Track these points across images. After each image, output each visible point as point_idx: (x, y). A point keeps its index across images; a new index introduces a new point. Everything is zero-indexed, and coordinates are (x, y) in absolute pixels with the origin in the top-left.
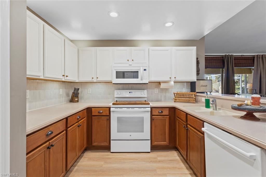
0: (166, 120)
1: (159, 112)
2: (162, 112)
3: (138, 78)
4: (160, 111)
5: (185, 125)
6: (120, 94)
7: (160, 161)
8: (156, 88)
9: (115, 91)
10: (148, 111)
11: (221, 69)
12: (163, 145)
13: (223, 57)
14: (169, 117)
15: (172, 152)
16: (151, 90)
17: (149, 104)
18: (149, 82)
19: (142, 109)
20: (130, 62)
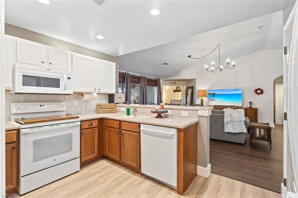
0: (95, 131)
1: (88, 125)
2: (92, 124)
3: (59, 87)
4: (90, 124)
5: (118, 131)
6: (22, 109)
7: (95, 174)
8: (76, 100)
9: (12, 104)
10: (77, 126)
11: (122, 84)
12: (93, 157)
13: (124, 74)
14: (98, 128)
15: (100, 161)
16: (70, 102)
17: (78, 117)
18: (73, 93)
19: (71, 125)
20: (46, 66)
